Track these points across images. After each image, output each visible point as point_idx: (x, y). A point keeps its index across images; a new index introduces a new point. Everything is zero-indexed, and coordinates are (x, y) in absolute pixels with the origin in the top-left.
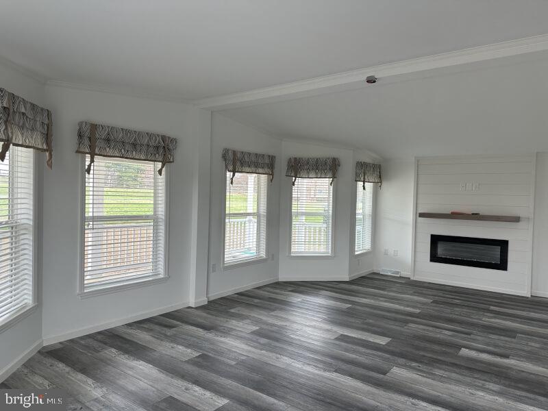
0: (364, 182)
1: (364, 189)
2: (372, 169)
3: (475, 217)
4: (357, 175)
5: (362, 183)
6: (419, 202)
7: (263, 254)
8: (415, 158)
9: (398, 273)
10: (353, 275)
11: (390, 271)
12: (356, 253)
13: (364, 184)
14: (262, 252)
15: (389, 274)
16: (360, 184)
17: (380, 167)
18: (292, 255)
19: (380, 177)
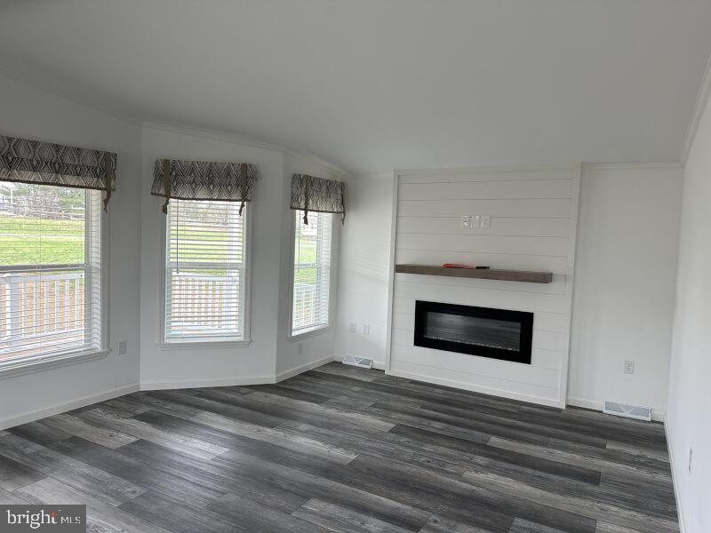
0: (306, 210)
1: (306, 222)
2: (324, 188)
3: (482, 272)
4: (294, 198)
5: (303, 212)
6: (399, 247)
7: (97, 344)
8: (395, 171)
9: (368, 362)
10: (281, 374)
11: (357, 359)
12: (294, 334)
13: (306, 214)
14: (95, 340)
15: (357, 364)
16: (300, 214)
17: (343, 186)
18: (167, 341)
19: (343, 203)
